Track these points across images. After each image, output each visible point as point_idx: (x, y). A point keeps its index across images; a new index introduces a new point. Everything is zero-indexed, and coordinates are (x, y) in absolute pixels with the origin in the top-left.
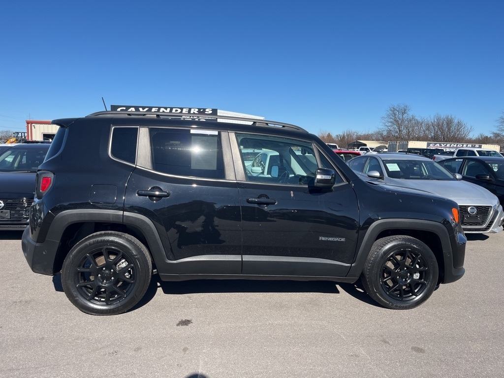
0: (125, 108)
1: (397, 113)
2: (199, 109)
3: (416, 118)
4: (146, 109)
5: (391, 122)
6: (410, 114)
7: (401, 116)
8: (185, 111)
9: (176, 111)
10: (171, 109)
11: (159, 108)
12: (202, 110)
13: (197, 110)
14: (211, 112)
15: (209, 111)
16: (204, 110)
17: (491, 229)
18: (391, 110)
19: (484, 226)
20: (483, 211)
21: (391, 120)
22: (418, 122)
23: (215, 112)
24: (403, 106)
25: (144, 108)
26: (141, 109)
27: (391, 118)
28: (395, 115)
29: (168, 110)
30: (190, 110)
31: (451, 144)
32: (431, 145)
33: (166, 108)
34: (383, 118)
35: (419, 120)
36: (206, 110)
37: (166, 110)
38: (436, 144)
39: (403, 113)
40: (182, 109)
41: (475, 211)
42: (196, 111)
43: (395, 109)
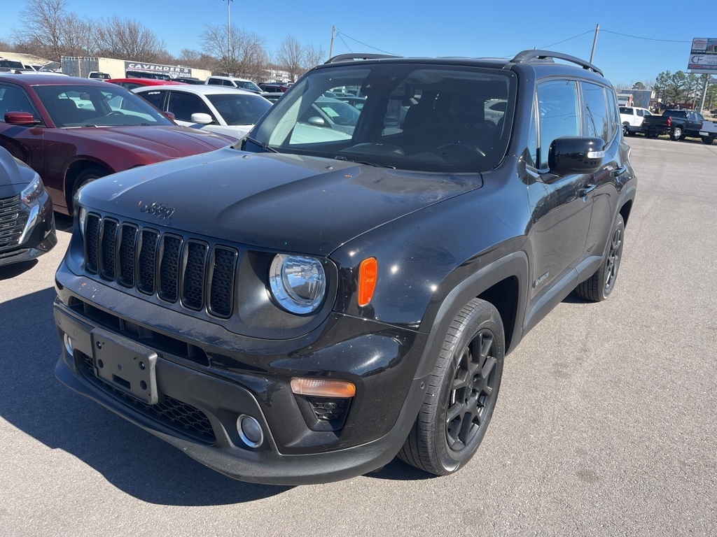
1: (48, 8)
3: (79, 18)
5: (38, 22)
6: (67, 11)
21: (39, 18)
22: (82, 25)
27: (37, 16)
28: (44, 10)
31: (156, 66)
32: (130, 66)
34: (23, 13)
38: (136, 64)
39: (57, 9)
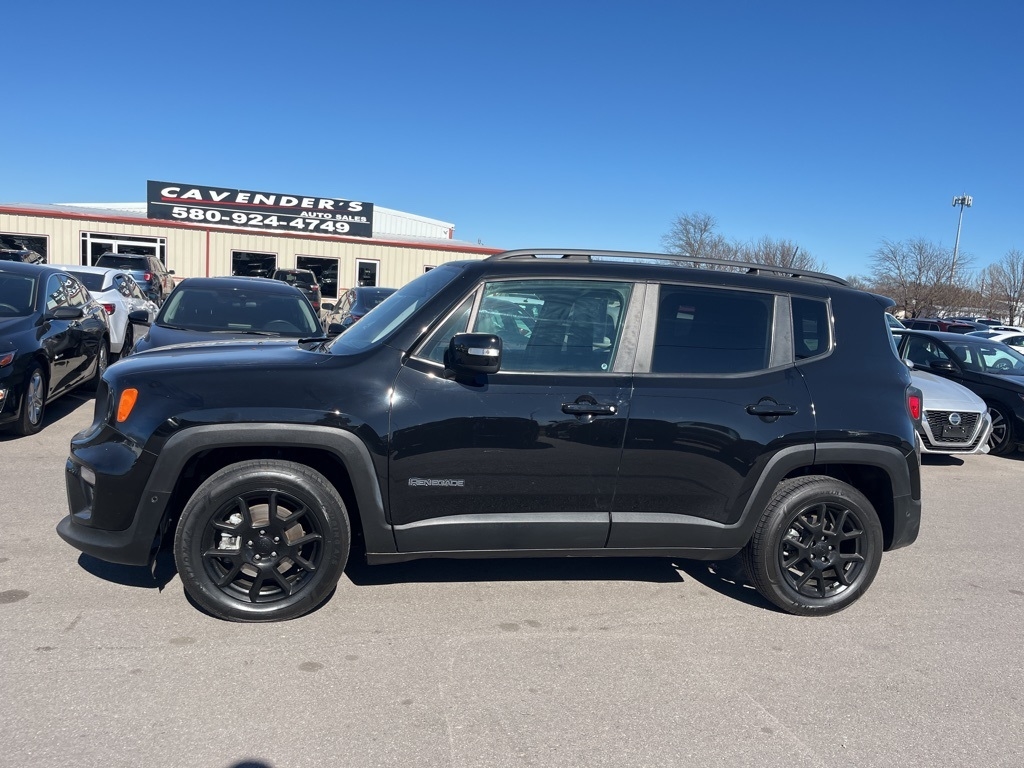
0: (178, 189)
1: (692, 230)
2: (337, 202)
3: (726, 241)
4: (225, 194)
5: (680, 246)
6: (715, 233)
7: (698, 236)
8: (306, 203)
9: (289, 201)
10: (279, 197)
11: (253, 195)
12: (341, 204)
13: (332, 203)
14: (359, 208)
15: (356, 207)
16: (347, 204)
17: (978, 448)
18: (681, 223)
19: (970, 443)
20: (969, 419)
21: (681, 242)
22: (730, 250)
23: (367, 209)
24: (702, 217)
25: (219, 191)
26: (213, 194)
27: (681, 239)
28: (688, 232)
29: (272, 199)
30: (317, 201)
33: (267, 196)
34: (665, 237)
35: (732, 245)
36: (351, 204)
37: (268, 199)
39: (704, 230)
40: (300, 199)
41: (959, 419)
42: (329, 205)
43: (688, 223)
